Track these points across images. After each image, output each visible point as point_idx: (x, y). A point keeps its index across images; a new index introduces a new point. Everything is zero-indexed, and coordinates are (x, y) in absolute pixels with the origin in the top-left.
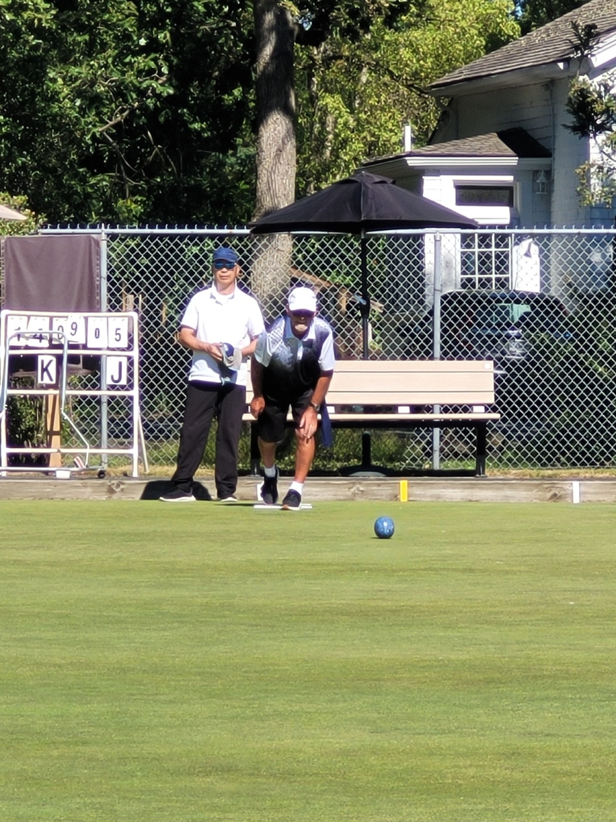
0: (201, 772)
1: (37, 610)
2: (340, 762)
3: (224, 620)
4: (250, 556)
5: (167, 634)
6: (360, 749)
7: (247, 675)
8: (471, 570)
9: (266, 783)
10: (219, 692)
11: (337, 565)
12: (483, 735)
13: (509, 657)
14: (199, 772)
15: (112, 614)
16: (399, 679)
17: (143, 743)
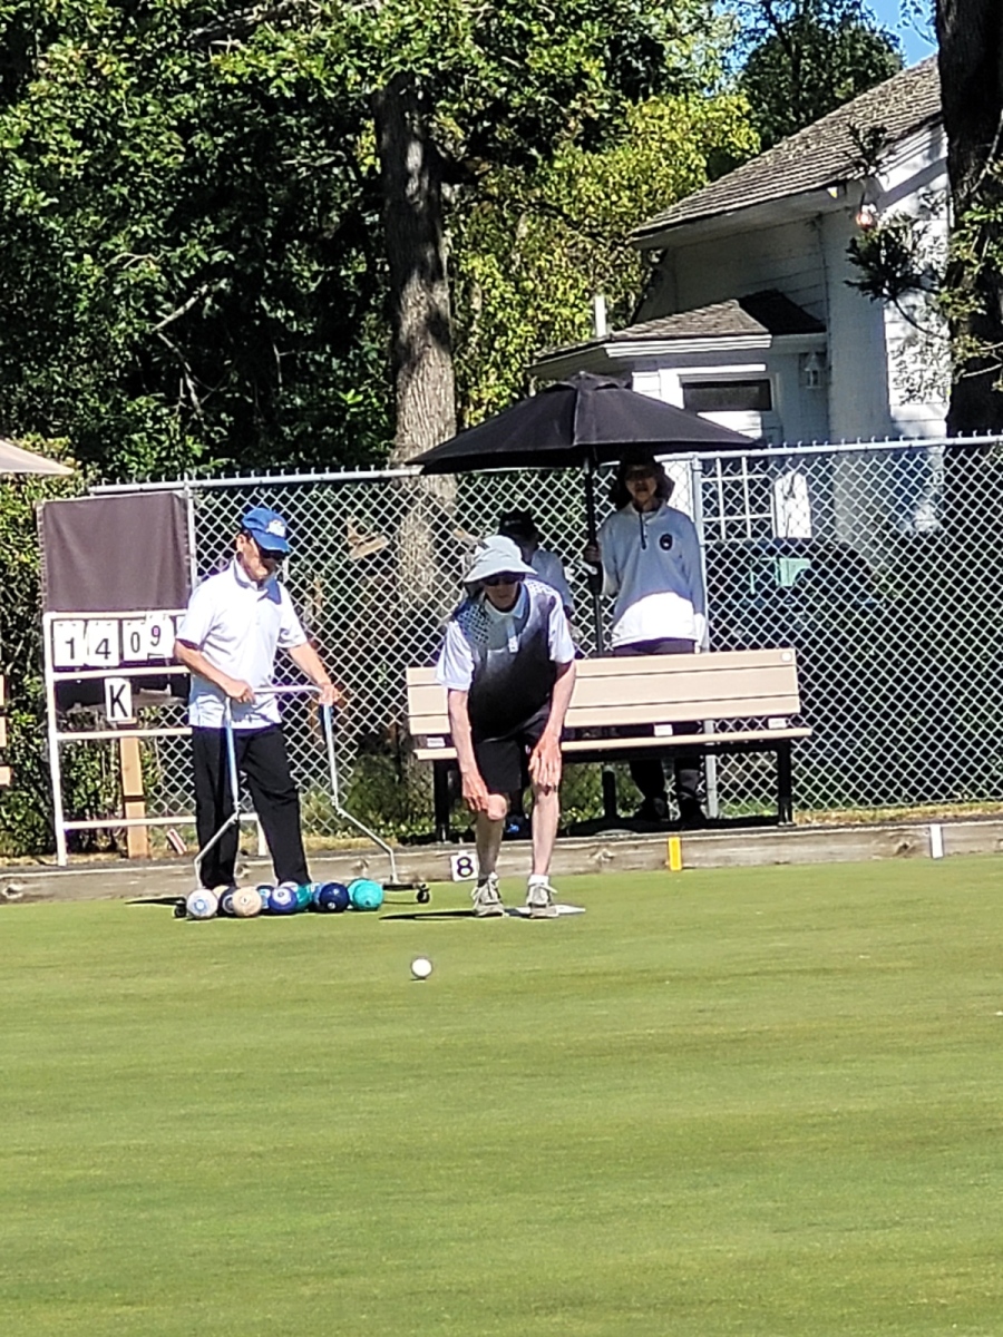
0: (541, 1308)
1: (191, 1070)
2: (745, 1280)
3: (481, 1070)
4: (481, 969)
5: (402, 1096)
6: (767, 1259)
7: (551, 1152)
8: (826, 971)
9: (645, 1321)
10: (518, 1182)
11: (618, 973)
12: (949, 1227)
13: (940, 1102)
14: (537, 1308)
15: (307, 1069)
16: (785, 1146)
17: (434, 1267)
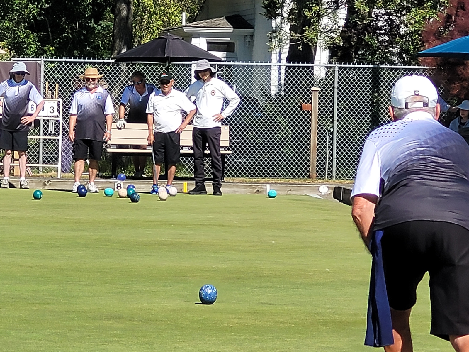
0: (106, 318)
1: (17, 240)
2: (172, 315)
3: (107, 247)
4: (115, 217)
5: (80, 253)
6: (181, 309)
7: (122, 273)
8: (223, 226)
9: (137, 325)
10: (109, 281)
11: (158, 221)
12: (240, 304)
13: (247, 267)
14: (105, 318)
15: (53, 243)
16: (195, 276)
17: (76, 304)
